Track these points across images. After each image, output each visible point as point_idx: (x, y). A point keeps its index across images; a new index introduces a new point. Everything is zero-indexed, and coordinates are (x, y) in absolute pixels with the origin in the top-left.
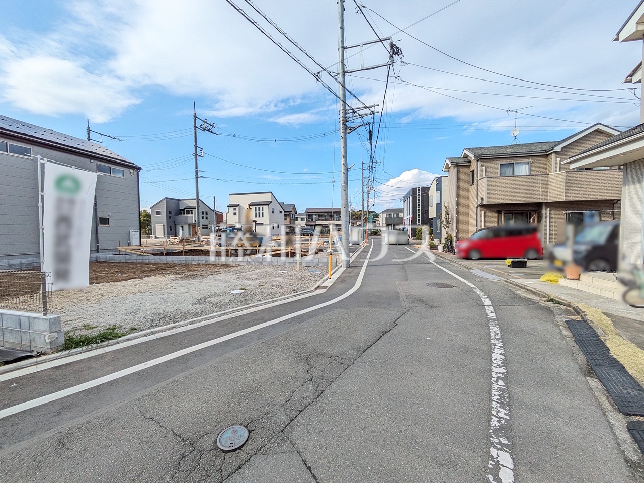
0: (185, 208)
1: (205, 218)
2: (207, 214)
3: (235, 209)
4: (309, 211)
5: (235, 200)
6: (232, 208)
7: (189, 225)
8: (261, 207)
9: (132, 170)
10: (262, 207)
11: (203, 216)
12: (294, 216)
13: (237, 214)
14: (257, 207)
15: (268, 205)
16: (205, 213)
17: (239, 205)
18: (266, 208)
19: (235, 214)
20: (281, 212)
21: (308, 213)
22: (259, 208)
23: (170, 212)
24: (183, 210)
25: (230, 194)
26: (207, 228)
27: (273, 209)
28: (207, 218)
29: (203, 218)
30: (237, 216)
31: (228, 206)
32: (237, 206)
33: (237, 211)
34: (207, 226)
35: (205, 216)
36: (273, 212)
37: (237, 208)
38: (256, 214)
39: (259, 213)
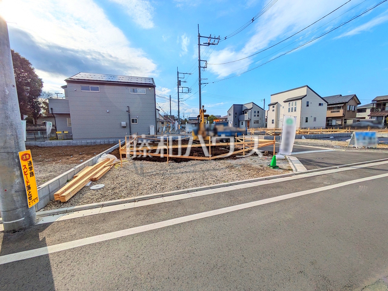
0: (245, 110)
1: (257, 116)
2: (258, 112)
3: (273, 107)
4: (379, 99)
5: (273, 100)
6: (272, 106)
7: (246, 121)
8: (294, 102)
9: (150, 89)
10: (296, 102)
11: (255, 114)
12: (353, 107)
13: (275, 110)
14: (291, 102)
15: (301, 99)
16: (257, 112)
17: (277, 103)
18: (299, 102)
19: (273, 110)
20: (320, 104)
21: (378, 101)
22: (292, 103)
23: (236, 114)
24: (244, 111)
25: (271, 95)
26: (258, 123)
27: (308, 102)
28: (258, 116)
29: (255, 116)
30: (275, 112)
31: (268, 105)
32: (275, 104)
33: (275, 109)
34: (258, 121)
35: (257, 114)
36: (308, 106)
37: (275, 106)
38: (289, 108)
39: (292, 108)
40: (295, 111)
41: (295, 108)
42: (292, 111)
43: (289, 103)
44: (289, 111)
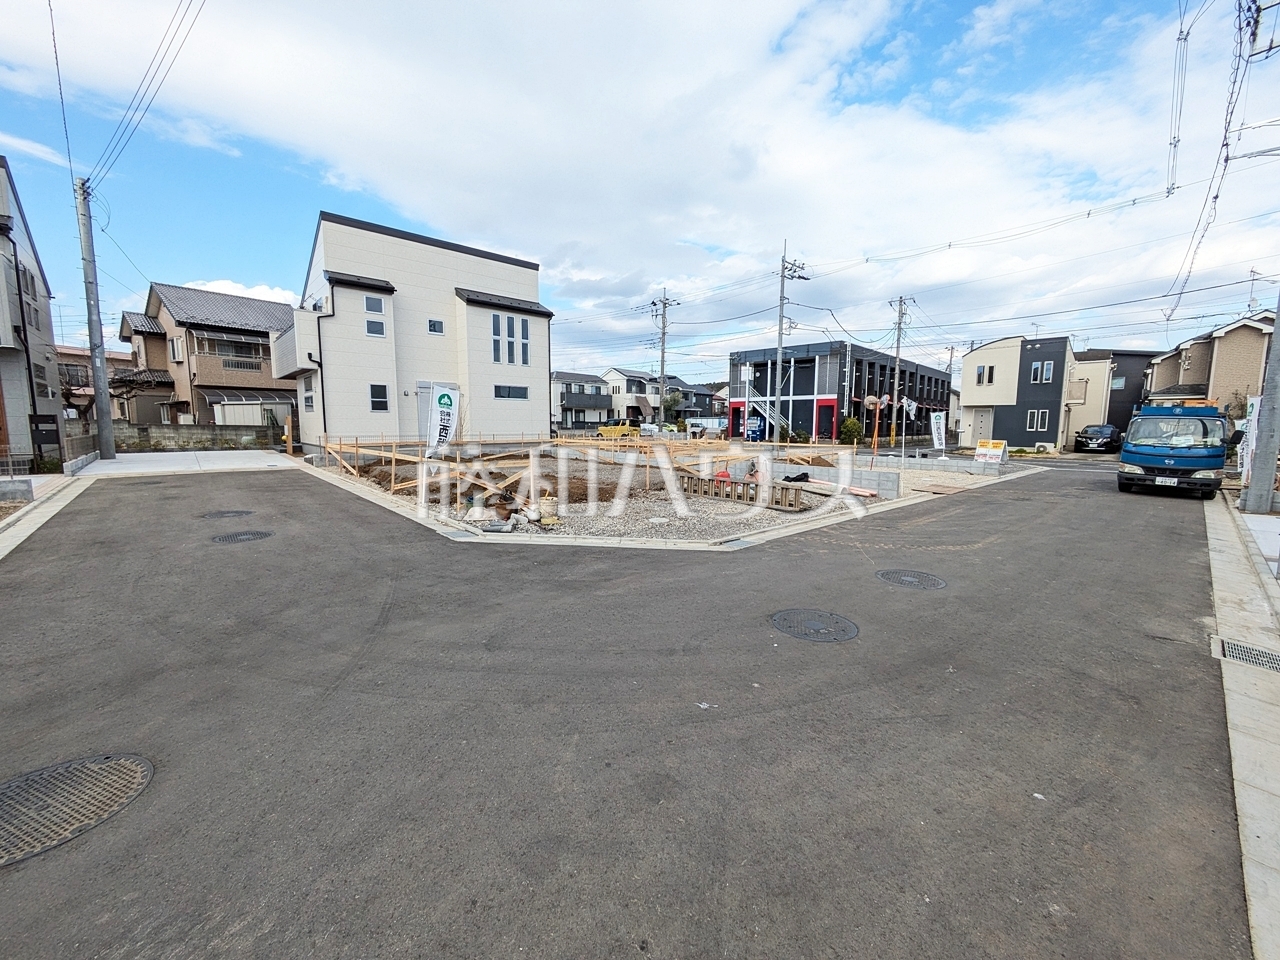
3: (373, 306)
6: (362, 296)
8: (518, 318)
10: (525, 323)
14: (504, 316)
22: (511, 321)
25: (324, 217)
37: (384, 298)
38: (496, 343)
39: (511, 345)
40: (525, 361)
41: (525, 346)
42: (511, 360)
43: (496, 319)
44: (497, 358)
